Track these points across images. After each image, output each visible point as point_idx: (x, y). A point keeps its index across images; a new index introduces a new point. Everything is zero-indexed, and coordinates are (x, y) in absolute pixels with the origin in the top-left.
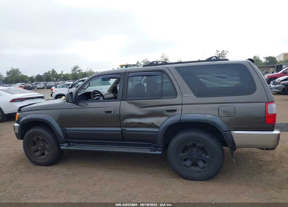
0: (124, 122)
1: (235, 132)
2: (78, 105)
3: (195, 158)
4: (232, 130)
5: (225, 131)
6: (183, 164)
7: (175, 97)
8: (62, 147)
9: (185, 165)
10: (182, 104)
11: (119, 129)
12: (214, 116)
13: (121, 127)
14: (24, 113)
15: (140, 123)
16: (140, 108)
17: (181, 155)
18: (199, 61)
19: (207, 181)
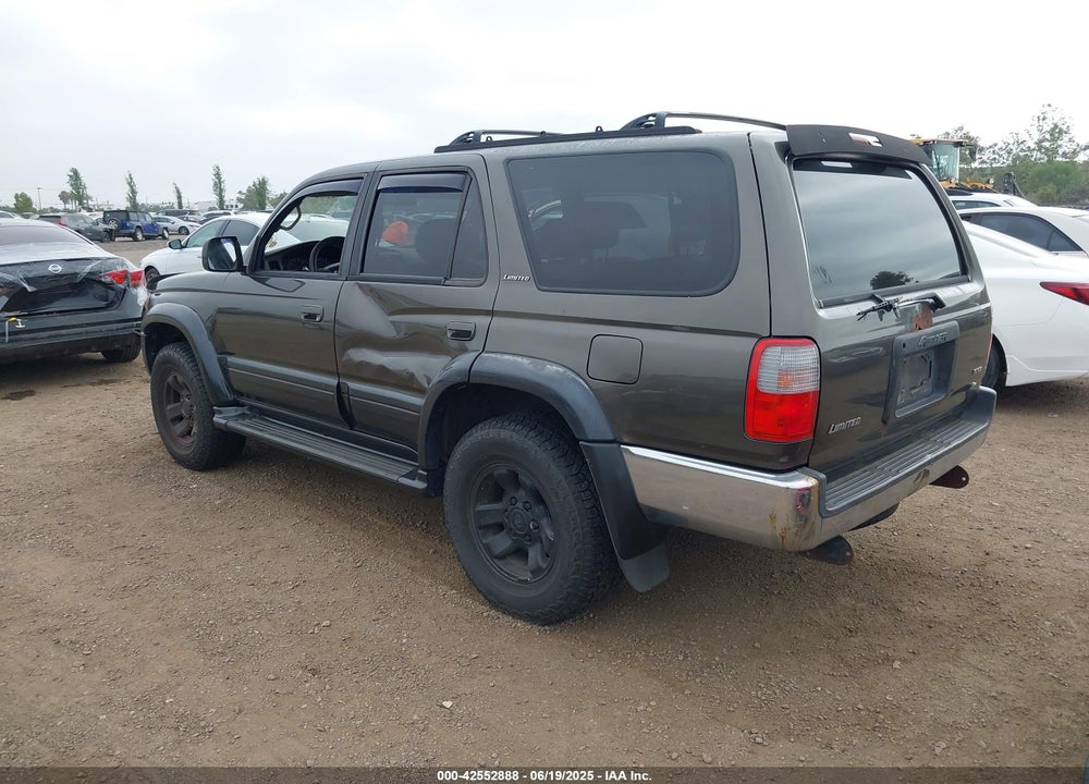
0: (345, 358)
1: (634, 450)
2: (262, 281)
3: (520, 530)
4: (625, 440)
5: (591, 437)
6: (484, 542)
7: (483, 279)
8: (217, 419)
9: (487, 547)
10: (492, 313)
11: (333, 382)
12: (569, 373)
13: (339, 375)
14: (163, 294)
15: (382, 369)
16: (390, 314)
17: (481, 508)
18: (599, 134)
19: (546, 628)
